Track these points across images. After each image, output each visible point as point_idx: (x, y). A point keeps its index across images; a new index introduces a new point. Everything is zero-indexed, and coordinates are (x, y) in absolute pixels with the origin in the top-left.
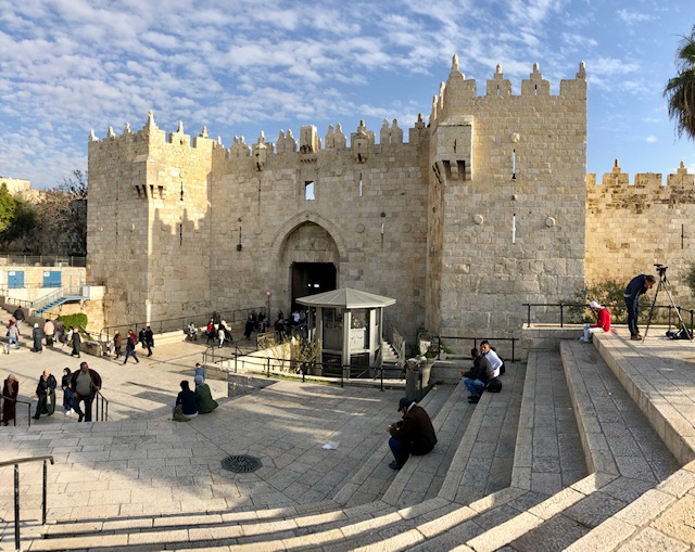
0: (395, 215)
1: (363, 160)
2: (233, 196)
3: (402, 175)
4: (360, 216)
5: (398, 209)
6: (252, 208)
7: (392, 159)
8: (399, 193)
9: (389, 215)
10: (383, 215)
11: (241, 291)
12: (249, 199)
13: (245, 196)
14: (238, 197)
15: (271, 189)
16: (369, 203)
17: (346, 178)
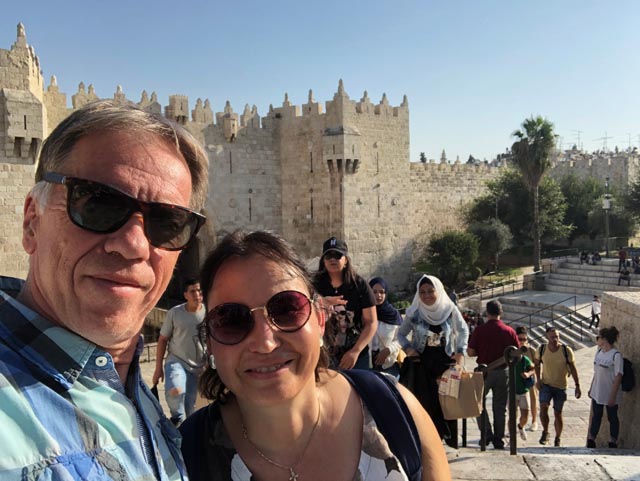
0: (259, 191)
3: (262, 157)
4: (232, 191)
5: (261, 187)
7: (255, 142)
8: (260, 172)
9: (254, 192)
10: (250, 191)
16: (239, 180)
17: (218, 154)
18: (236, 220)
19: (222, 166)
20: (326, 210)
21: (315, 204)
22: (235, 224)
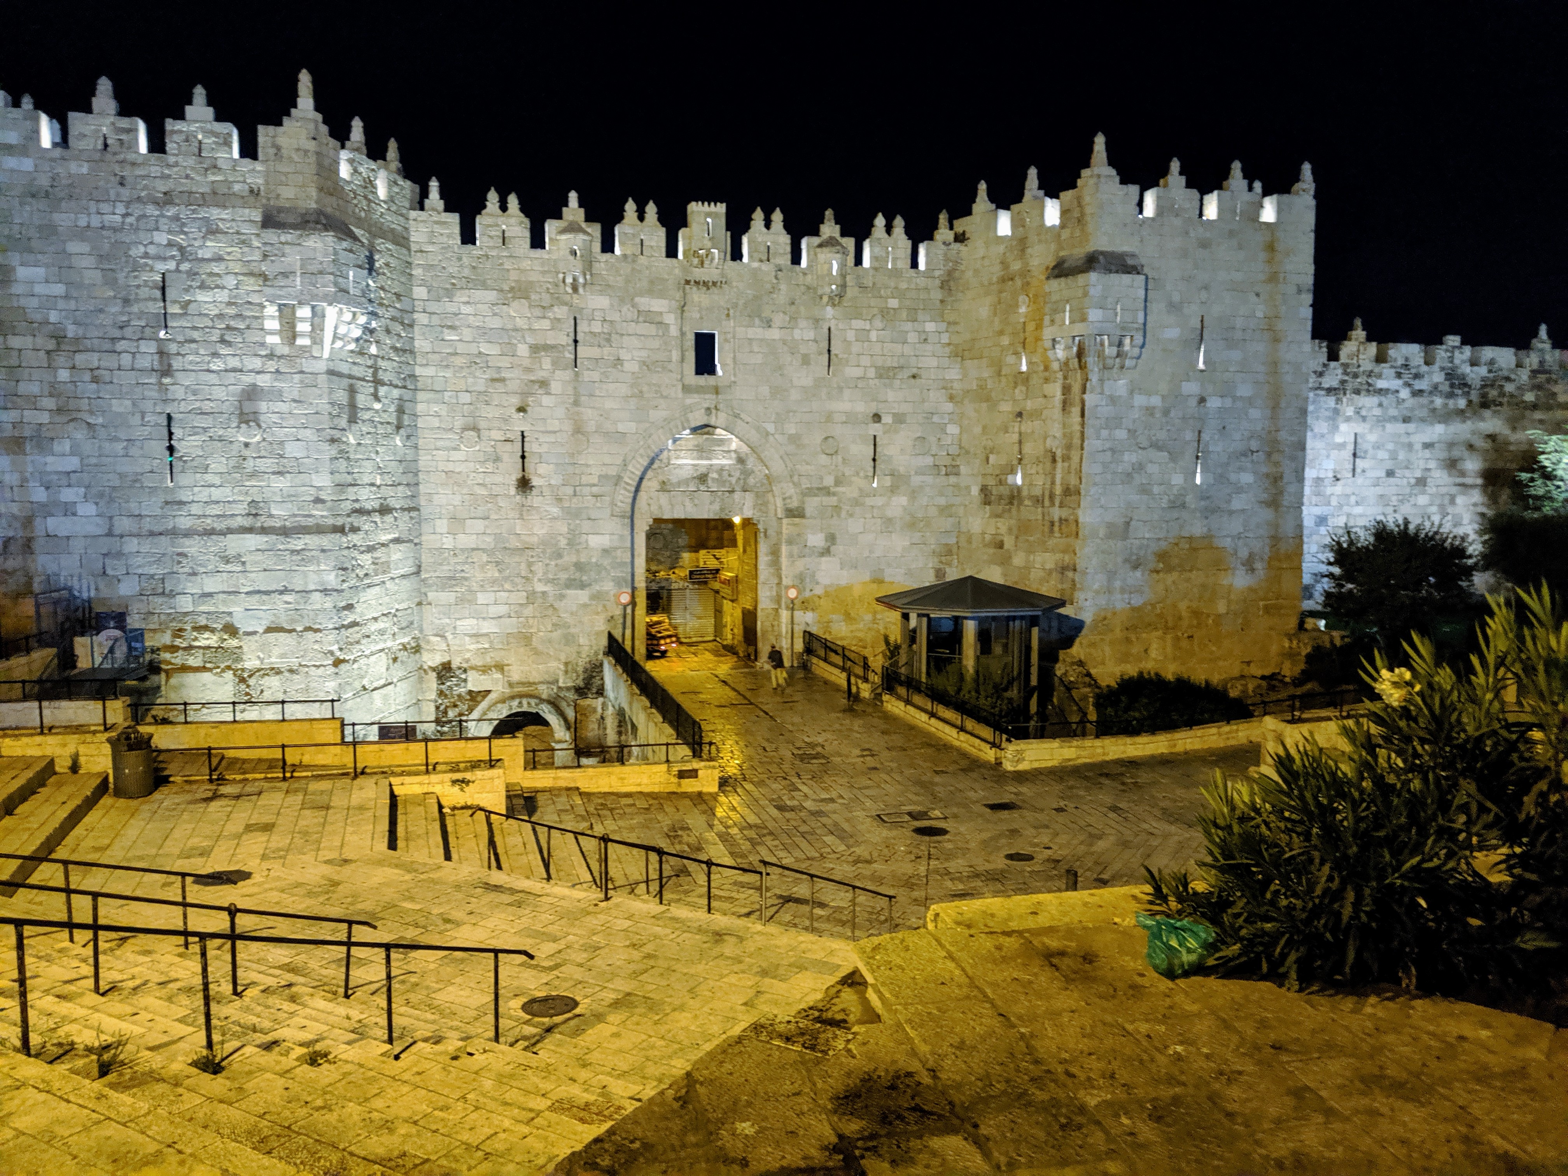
0: (899, 419)
3: (912, 337)
5: (905, 408)
6: (556, 388)
7: (893, 303)
9: (887, 419)
10: (877, 418)
12: (547, 363)
13: (535, 352)
14: (508, 353)
16: (847, 393)
17: (797, 334)
18: (838, 483)
19: (806, 360)
20: (1048, 464)
21: (1028, 448)
22: (834, 494)
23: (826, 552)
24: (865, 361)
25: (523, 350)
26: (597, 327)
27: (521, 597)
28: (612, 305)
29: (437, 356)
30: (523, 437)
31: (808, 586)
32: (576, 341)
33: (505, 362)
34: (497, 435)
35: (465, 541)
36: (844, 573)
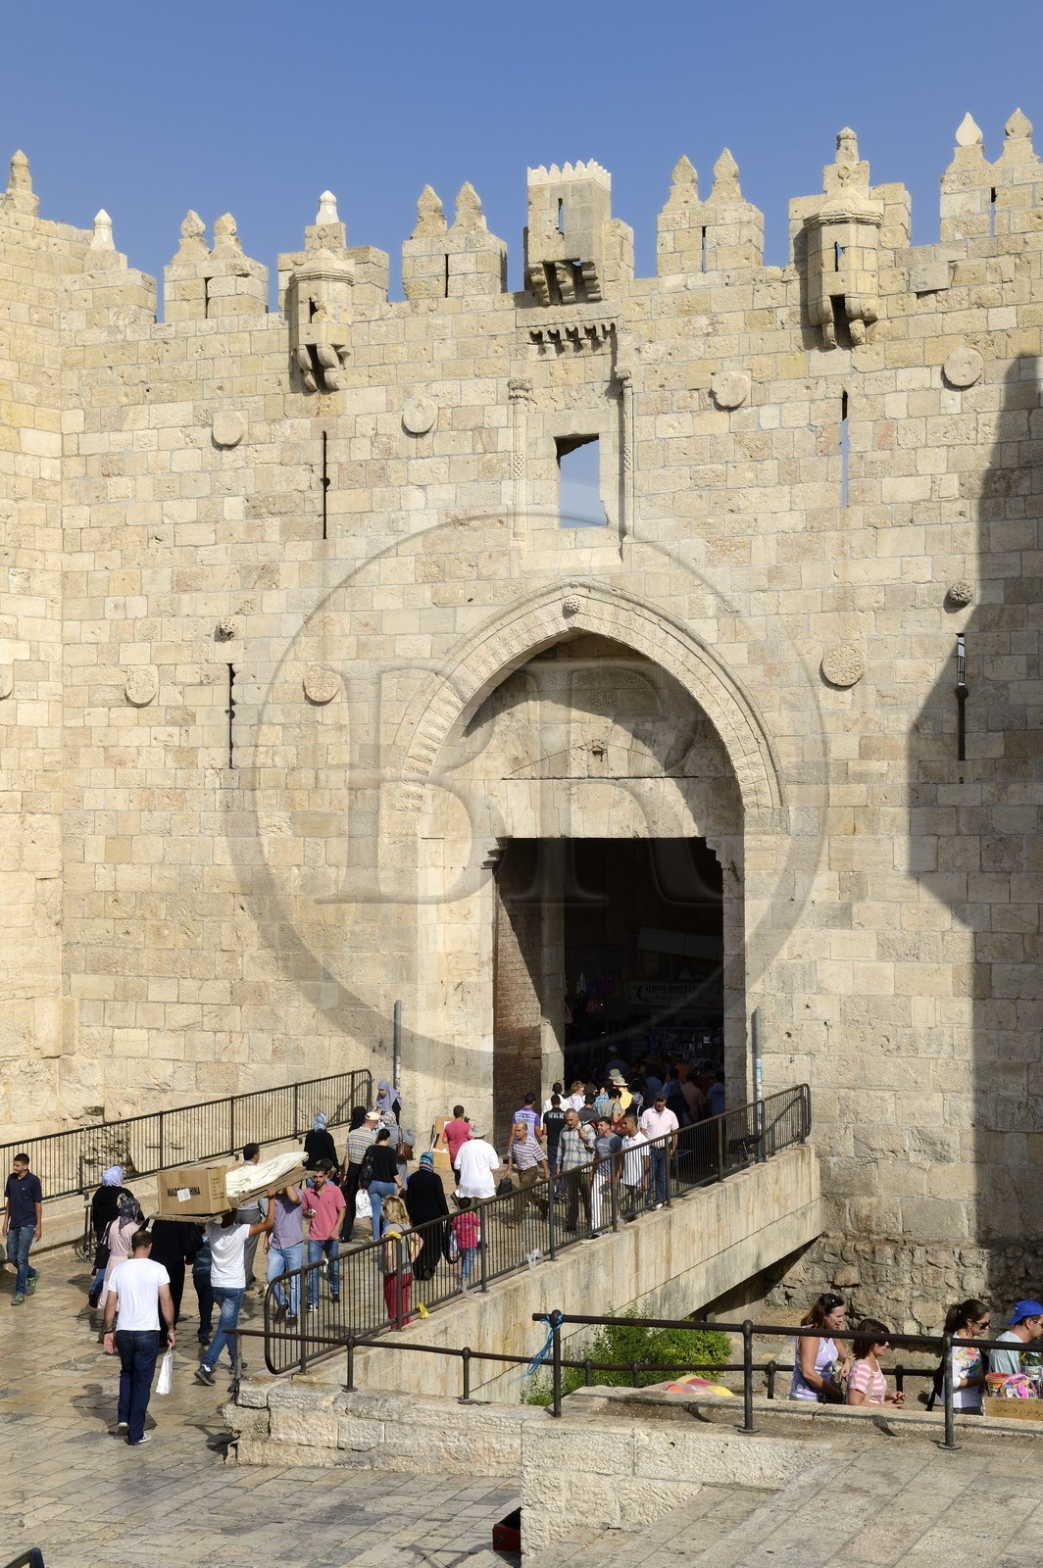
0: (1022, 593)
1: (857, 327)
2: (188, 510)
4: (844, 601)
6: (288, 576)
9: (991, 594)
10: (957, 599)
11: (236, 998)
12: (273, 525)
13: (254, 510)
14: (210, 517)
15: (382, 475)
16: (889, 536)
17: (768, 417)
18: (866, 752)
19: (790, 475)
22: (861, 778)
23: (843, 916)
24: (933, 461)
25: (233, 508)
26: (363, 451)
27: (217, 991)
28: (390, 404)
29: (95, 534)
30: (232, 674)
31: (800, 998)
32: (326, 482)
33: (204, 534)
34: (187, 674)
35: (131, 877)
36: (888, 968)
